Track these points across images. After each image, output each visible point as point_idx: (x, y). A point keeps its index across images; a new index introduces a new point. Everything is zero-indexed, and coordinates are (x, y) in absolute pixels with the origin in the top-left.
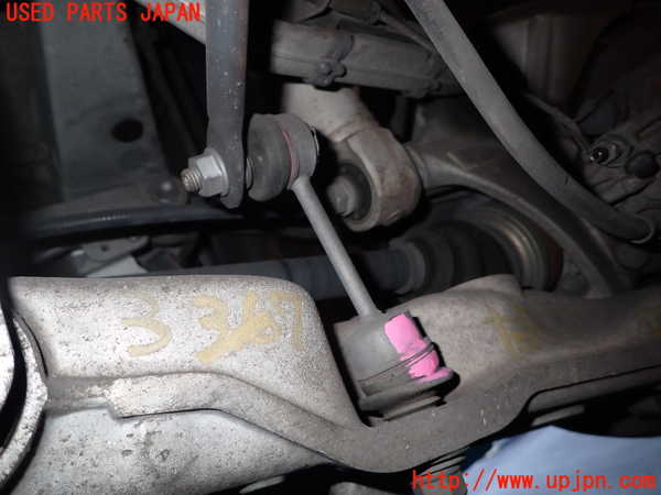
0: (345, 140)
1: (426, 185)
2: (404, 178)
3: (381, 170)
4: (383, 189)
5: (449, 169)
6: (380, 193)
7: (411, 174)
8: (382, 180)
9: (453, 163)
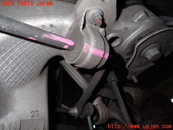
0: (97, 105)
1: (110, 117)
2: (106, 116)
3: (102, 113)
4: (102, 118)
5: (115, 115)
6: (101, 118)
7: (108, 115)
8: (102, 116)
9: (116, 114)
